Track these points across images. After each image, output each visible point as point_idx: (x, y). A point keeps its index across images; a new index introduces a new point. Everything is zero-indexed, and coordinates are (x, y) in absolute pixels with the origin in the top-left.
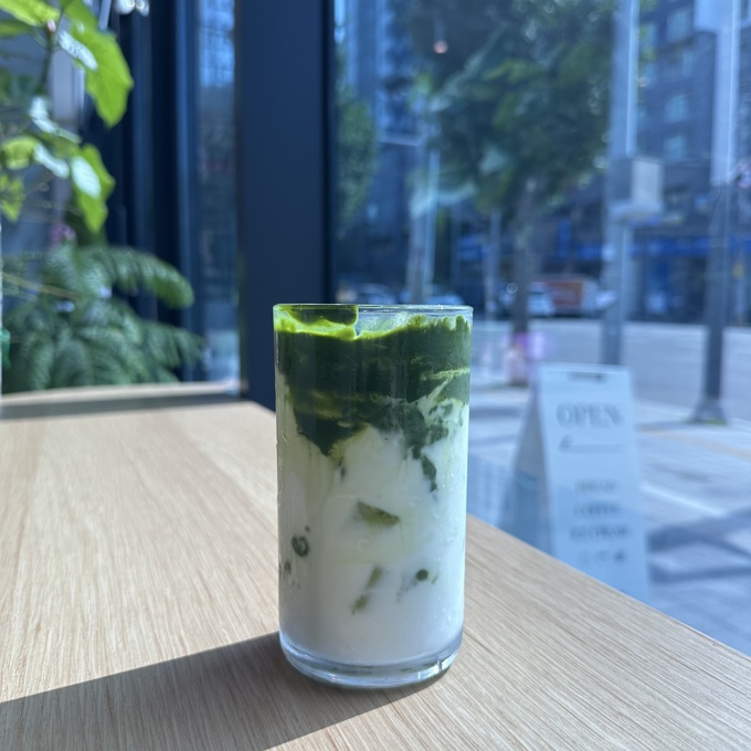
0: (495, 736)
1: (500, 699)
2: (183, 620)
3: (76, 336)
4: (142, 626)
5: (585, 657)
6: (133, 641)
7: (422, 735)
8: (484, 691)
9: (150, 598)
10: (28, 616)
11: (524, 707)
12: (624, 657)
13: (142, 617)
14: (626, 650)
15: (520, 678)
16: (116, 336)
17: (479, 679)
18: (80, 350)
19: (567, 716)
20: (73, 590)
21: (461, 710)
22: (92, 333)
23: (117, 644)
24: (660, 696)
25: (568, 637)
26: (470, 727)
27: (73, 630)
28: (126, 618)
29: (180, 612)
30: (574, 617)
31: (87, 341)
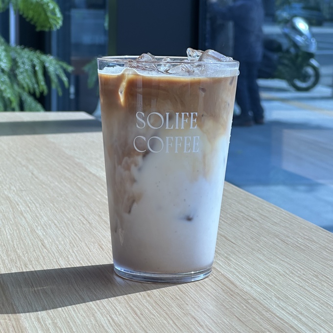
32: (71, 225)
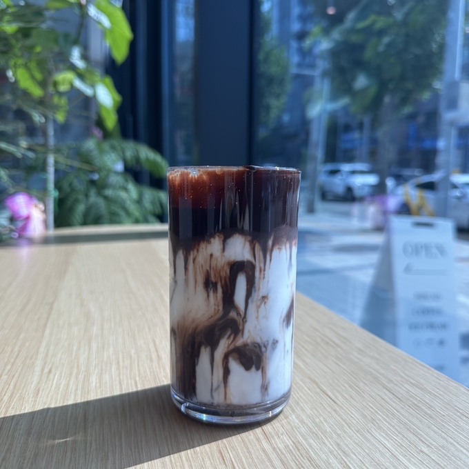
0: (333, 461)
1: (339, 435)
2: (139, 371)
3: (99, 194)
4: (113, 374)
5: (401, 410)
6: (106, 383)
7: (283, 457)
8: (329, 429)
9: (121, 355)
10: (45, 363)
11: (354, 442)
12: (429, 412)
13: (114, 367)
14: (430, 407)
15: (354, 422)
16: (123, 194)
17: (325, 421)
18: (101, 203)
19: (384, 450)
20: (75, 348)
21: (311, 441)
22: (109, 192)
23: (96, 383)
24: (452, 441)
25: (391, 396)
26: (316, 453)
27: (71, 374)
28: (104, 367)
29: (138, 365)
30: (396, 383)
31: (106, 198)
32: (136, 363)
